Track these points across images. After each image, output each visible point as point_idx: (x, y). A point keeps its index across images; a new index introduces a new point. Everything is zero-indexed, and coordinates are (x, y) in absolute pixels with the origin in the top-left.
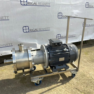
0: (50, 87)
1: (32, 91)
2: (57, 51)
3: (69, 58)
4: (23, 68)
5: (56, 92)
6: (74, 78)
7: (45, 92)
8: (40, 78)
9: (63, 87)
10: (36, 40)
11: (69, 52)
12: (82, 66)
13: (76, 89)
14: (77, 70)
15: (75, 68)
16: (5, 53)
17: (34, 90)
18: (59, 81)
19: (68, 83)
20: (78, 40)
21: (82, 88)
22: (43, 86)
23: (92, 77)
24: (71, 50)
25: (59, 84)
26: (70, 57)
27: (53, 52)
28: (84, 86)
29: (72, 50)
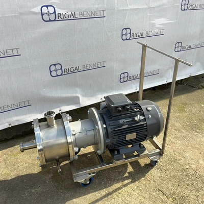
0: (110, 189)
1: (76, 198)
2: (121, 121)
3: (146, 133)
4: (57, 157)
5: (120, 199)
6: (155, 168)
7: (101, 199)
8: (90, 174)
9: (134, 188)
10: (78, 90)
11: (145, 121)
12: (172, 139)
13: (159, 190)
14: (161, 153)
15: (158, 150)
16: (17, 120)
17: (80, 196)
18: (127, 175)
19: (143, 178)
20: (164, 80)
21: (170, 187)
22: (95, 187)
23: (189, 164)
24: (149, 118)
25: (126, 182)
26: (147, 131)
27: (113, 124)
28: (173, 185)
29: (150, 116)
